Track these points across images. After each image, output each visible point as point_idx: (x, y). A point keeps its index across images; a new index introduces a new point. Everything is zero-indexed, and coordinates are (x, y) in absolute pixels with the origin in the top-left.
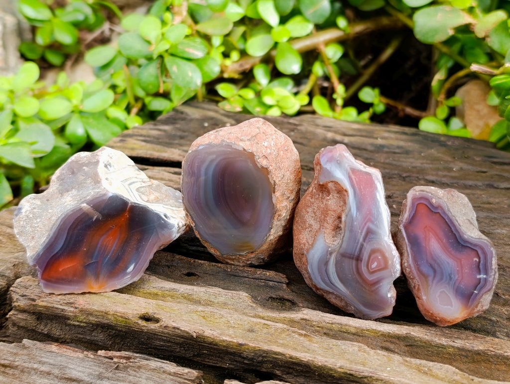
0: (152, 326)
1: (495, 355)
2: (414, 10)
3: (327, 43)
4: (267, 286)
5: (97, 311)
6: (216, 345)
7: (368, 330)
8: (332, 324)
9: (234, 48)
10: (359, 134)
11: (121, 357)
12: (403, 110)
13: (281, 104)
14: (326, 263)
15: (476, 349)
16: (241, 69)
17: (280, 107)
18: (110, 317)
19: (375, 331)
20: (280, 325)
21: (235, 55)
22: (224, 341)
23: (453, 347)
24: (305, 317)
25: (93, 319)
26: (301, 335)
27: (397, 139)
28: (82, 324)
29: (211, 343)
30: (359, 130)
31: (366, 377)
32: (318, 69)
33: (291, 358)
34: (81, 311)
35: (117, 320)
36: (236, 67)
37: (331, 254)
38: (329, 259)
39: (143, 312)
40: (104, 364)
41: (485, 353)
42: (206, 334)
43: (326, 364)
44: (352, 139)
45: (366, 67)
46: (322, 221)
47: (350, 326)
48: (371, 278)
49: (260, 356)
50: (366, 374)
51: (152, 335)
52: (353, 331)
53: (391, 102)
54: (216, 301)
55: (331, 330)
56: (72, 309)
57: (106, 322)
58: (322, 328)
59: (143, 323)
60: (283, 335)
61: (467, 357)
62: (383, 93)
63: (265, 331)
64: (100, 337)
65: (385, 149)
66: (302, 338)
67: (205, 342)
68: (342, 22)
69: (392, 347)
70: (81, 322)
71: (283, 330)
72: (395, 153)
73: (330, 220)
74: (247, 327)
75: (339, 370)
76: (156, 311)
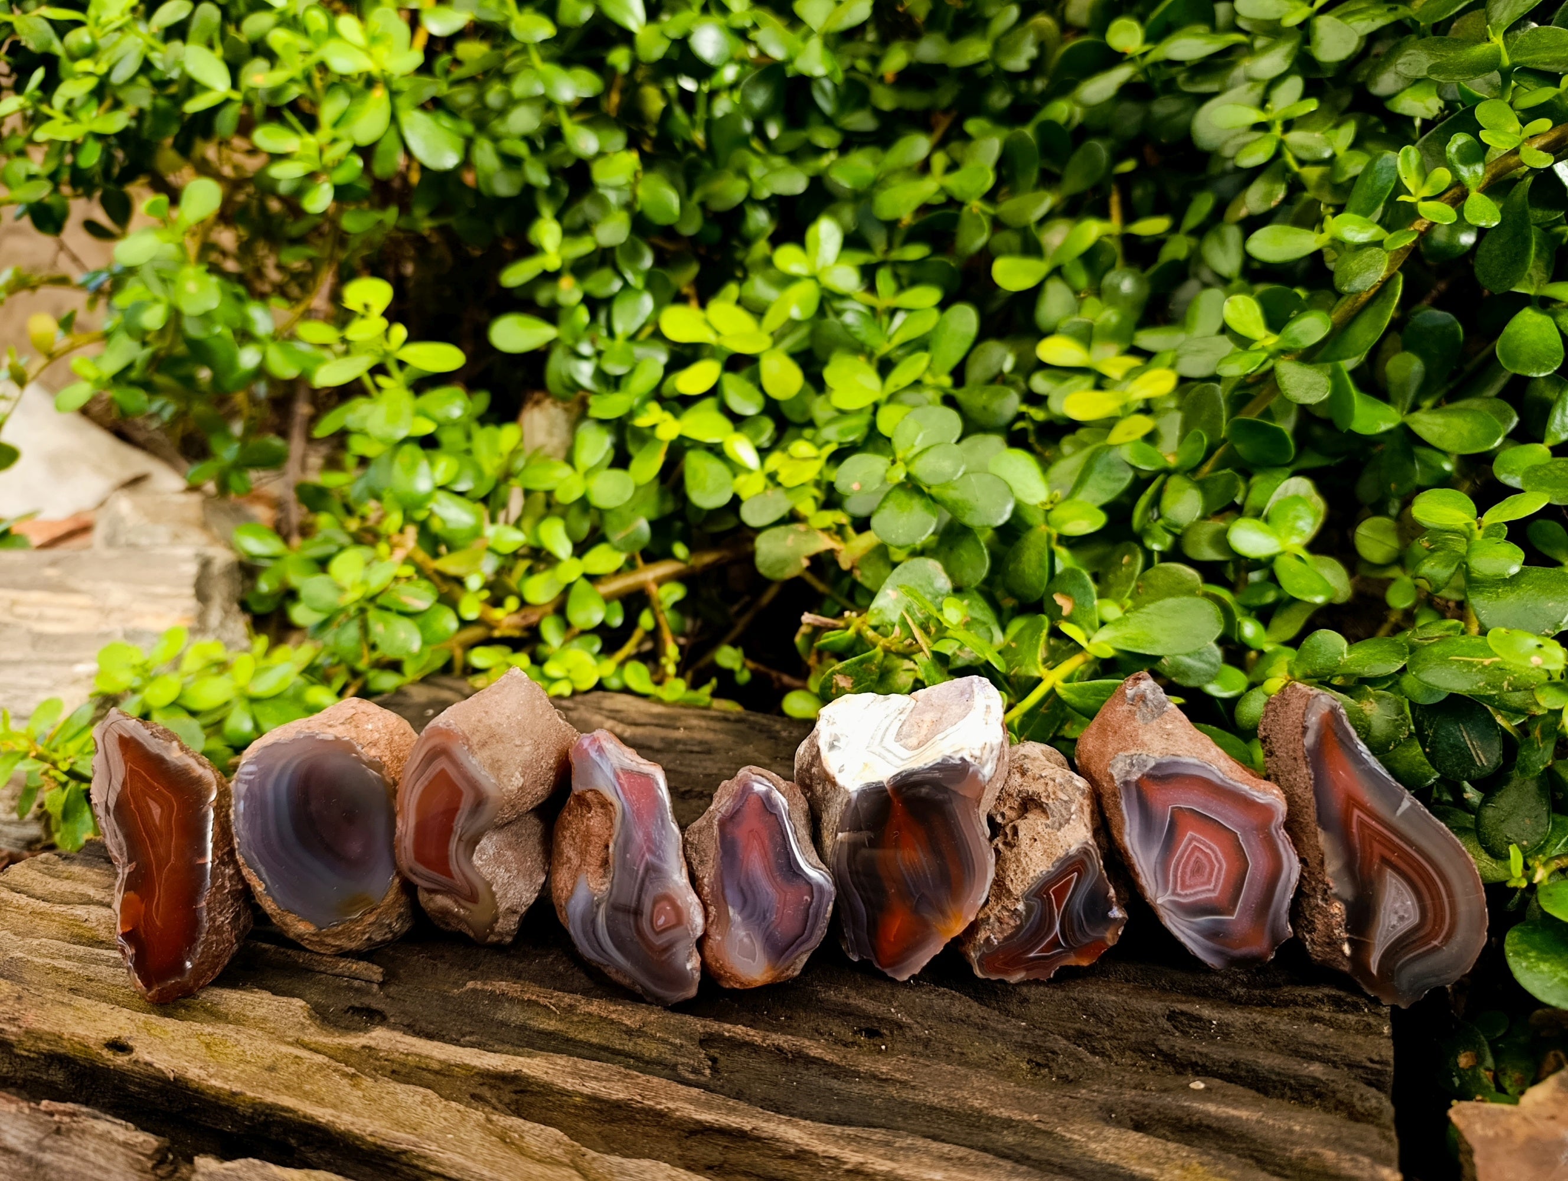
0: (121, 1060)
1: (643, 1109)
2: (758, 530)
3: (660, 582)
4: (350, 988)
5: (48, 1033)
6: (202, 1093)
7: (457, 1066)
8: (407, 1055)
9: (510, 592)
10: (655, 721)
11: (64, 1113)
12: (779, 680)
13: (572, 676)
14: (593, 921)
15: (614, 1097)
16: (524, 623)
17: (572, 681)
18: (65, 1043)
19: (465, 1067)
20: (320, 1059)
21: (512, 603)
22: (212, 1087)
23: (581, 1094)
24: (372, 1043)
25: (43, 1046)
26: (345, 1075)
27: (708, 729)
28: (32, 1055)
29: (196, 1091)
30: (659, 716)
31: (405, 1152)
32: (646, 620)
33: (305, 1117)
34: (28, 1032)
35: (74, 1049)
36: (516, 619)
37: (598, 906)
38: (597, 913)
39: (113, 1034)
40: (41, 1124)
41: (628, 1105)
42: (190, 1075)
43: (351, 1127)
44: (640, 731)
45: (740, 613)
46: (583, 853)
47: (432, 1058)
48: (659, 941)
49: (263, 1113)
50: (404, 1146)
51: (121, 1076)
52: (436, 1066)
53: (762, 668)
54: (252, 1015)
55: (404, 1065)
56: (15, 1029)
57: (62, 1051)
58: (392, 1061)
59: (107, 1054)
60: (318, 1076)
61: (601, 1111)
62: (748, 655)
63: (293, 1068)
64: (58, 1076)
65: (680, 747)
66: (345, 1081)
67: (188, 1088)
68: (680, 550)
69: (487, 1093)
70: (29, 1051)
71: (321, 1068)
72: (692, 752)
73: (595, 853)
74: (268, 1062)
75: (369, 1139)
76: (134, 1035)
